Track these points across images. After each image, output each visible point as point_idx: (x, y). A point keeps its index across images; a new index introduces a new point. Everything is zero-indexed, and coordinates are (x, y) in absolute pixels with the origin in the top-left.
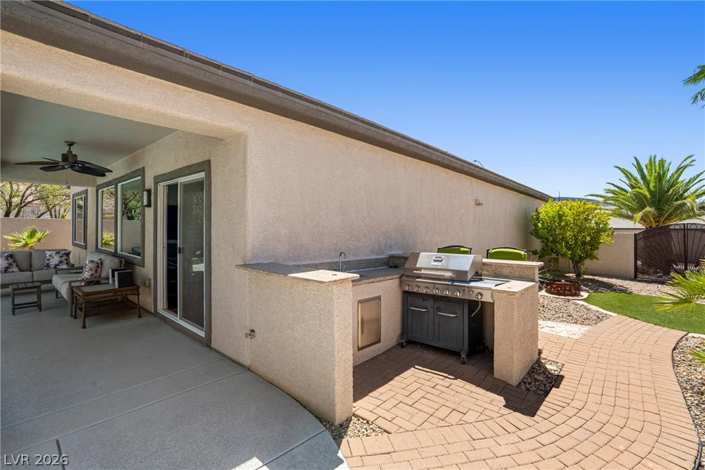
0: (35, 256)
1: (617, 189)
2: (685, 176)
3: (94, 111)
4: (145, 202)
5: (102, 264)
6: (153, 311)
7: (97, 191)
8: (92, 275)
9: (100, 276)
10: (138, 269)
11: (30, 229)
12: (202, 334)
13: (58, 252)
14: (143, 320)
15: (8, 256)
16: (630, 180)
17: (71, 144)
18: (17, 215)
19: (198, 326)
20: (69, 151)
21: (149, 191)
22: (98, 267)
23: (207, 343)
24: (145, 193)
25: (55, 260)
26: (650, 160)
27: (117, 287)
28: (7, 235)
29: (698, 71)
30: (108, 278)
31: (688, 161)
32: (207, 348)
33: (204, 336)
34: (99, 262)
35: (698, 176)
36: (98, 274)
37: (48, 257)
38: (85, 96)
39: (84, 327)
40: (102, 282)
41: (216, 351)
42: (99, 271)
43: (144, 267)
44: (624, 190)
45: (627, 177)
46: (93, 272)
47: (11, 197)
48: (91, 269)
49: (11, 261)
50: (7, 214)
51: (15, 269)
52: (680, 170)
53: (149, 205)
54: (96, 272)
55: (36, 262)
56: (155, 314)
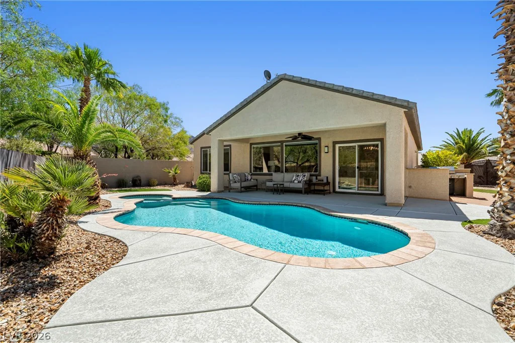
1: (446, 144)
2: (480, 138)
7: (251, 145)
16: (454, 140)
21: (326, 147)
26: (465, 130)
29: (491, 91)
31: (482, 130)
33: (379, 193)
35: (486, 138)
43: (321, 176)
44: (451, 145)
45: (453, 138)
52: (478, 134)
53: (327, 152)
56: (335, 192)
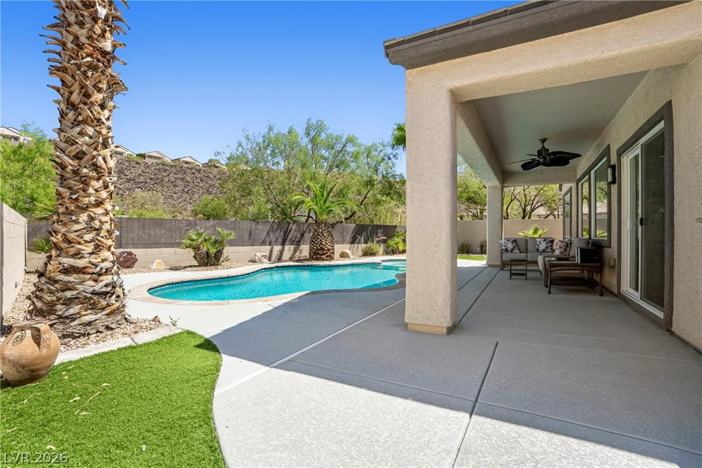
0: (530, 243)
3: (529, 90)
4: (610, 179)
5: (571, 244)
6: (616, 292)
7: (577, 185)
8: (562, 253)
9: (569, 255)
10: (606, 250)
11: (534, 227)
12: (660, 315)
13: (545, 240)
14: (604, 298)
15: (513, 241)
17: (544, 141)
18: (529, 218)
19: (658, 306)
20: (543, 147)
21: (613, 167)
22: (567, 246)
23: (667, 326)
24: (610, 171)
25: (542, 246)
27: (579, 262)
28: (520, 232)
30: (574, 257)
32: (668, 333)
33: (662, 318)
34: (568, 242)
36: (568, 252)
37: (538, 243)
38: (516, 77)
39: (550, 293)
40: (570, 259)
41: (679, 338)
42: (568, 250)
43: (610, 247)
46: (563, 250)
47: (525, 206)
48: (561, 248)
49: (515, 244)
50: (524, 218)
51: (517, 251)
53: (614, 182)
54: (565, 250)
55: (530, 247)
56: (619, 295)
